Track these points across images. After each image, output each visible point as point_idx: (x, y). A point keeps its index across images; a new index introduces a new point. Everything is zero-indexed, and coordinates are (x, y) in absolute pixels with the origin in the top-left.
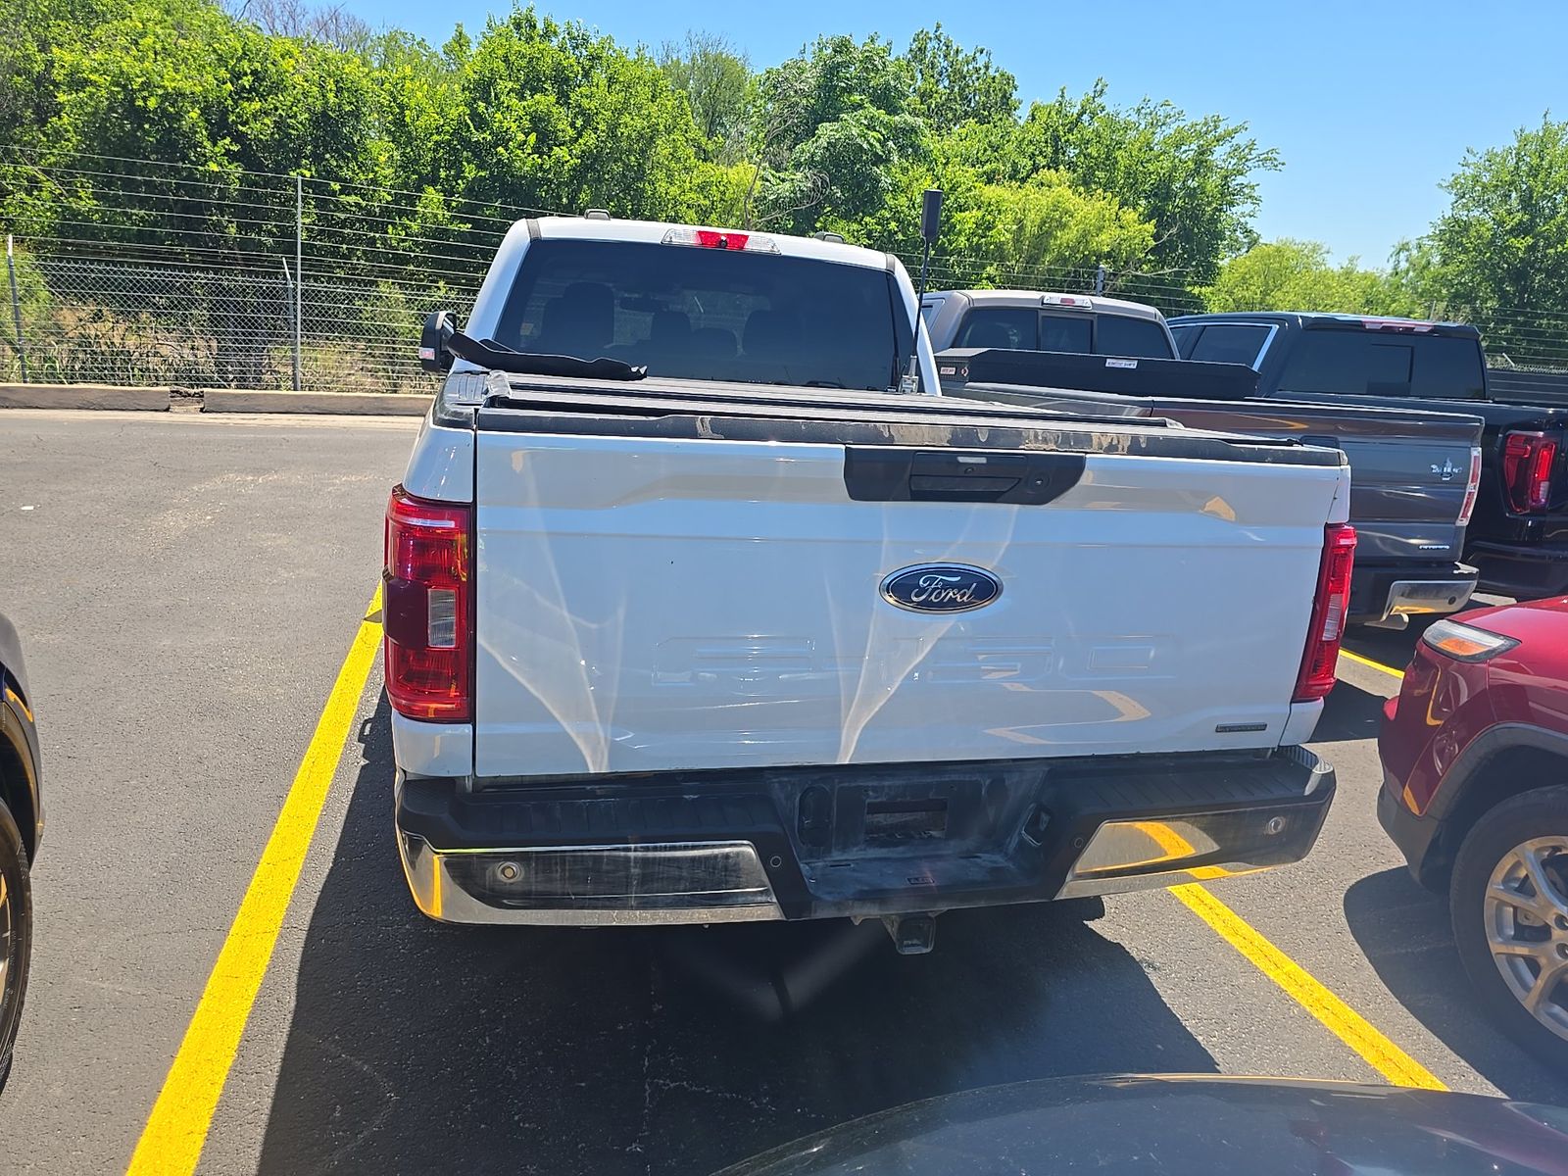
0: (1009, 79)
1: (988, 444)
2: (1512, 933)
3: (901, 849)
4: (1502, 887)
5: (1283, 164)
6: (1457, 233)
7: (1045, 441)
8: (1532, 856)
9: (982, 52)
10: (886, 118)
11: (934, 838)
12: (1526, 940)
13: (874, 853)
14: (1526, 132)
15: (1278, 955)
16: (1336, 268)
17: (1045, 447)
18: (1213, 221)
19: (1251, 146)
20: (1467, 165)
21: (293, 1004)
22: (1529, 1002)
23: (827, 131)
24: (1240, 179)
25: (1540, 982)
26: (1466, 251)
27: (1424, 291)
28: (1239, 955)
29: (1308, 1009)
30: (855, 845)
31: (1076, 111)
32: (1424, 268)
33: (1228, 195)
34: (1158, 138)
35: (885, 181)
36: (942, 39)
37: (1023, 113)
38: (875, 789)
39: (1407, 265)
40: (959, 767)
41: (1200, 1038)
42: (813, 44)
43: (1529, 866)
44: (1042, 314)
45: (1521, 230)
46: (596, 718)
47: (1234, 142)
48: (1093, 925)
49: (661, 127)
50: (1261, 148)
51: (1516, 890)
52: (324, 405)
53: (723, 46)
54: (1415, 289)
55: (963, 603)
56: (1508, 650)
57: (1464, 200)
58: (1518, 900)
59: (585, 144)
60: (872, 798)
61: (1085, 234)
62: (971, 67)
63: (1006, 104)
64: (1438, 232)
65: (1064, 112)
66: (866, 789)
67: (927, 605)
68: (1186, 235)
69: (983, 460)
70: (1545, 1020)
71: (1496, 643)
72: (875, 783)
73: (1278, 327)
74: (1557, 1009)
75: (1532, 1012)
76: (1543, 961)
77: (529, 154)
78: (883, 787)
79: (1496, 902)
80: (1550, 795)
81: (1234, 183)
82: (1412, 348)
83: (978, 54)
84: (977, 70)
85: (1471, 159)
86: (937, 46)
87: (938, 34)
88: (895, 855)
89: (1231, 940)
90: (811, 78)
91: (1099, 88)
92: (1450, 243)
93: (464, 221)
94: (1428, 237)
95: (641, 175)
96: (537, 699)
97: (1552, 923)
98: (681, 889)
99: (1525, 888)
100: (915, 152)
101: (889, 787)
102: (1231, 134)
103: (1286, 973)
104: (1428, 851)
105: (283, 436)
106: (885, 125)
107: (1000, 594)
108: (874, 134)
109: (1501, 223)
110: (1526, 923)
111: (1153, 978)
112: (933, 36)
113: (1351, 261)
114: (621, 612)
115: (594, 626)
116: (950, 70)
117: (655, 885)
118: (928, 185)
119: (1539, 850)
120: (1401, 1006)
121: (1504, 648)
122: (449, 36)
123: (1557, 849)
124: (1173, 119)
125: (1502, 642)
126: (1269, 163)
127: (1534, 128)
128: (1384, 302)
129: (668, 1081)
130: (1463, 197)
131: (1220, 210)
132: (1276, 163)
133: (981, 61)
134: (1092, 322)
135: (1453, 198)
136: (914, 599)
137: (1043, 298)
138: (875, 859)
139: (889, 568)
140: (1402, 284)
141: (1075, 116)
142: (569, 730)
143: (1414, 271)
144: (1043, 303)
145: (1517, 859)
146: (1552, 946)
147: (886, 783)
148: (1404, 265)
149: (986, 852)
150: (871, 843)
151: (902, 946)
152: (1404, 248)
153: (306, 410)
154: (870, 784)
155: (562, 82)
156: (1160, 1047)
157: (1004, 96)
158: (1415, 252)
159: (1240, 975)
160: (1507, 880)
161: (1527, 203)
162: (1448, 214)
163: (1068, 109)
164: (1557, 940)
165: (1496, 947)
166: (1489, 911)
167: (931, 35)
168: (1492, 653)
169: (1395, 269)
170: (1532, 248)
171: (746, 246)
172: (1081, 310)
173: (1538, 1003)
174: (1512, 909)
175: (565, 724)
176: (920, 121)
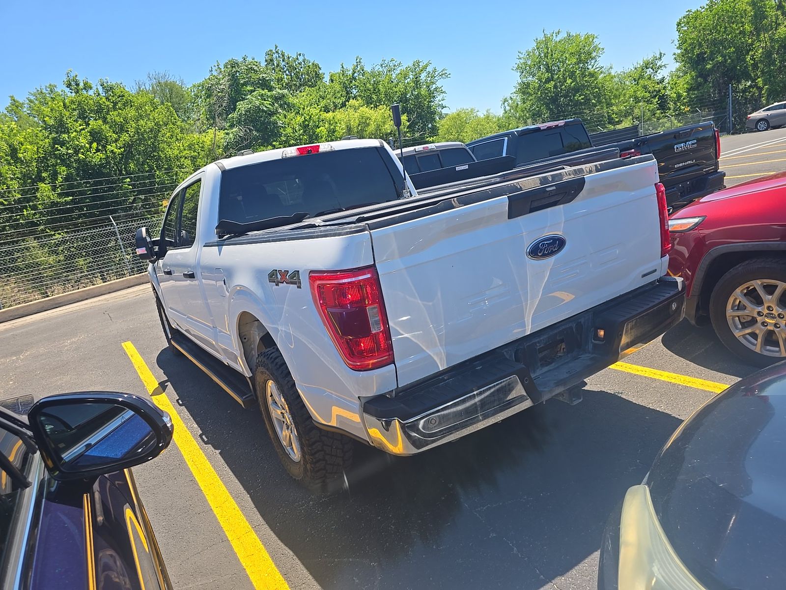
0: (316, 66)
1: (553, 181)
2: (741, 327)
3: (553, 364)
4: (732, 311)
5: (450, 74)
6: (525, 88)
7: (570, 175)
8: (740, 294)
9: (300, 55)
10: (269, 94)
11: (561, 356)
12: (747, 327)
13: (545, 369)
14: (539, 39)
15: (658, 372)
16: (482, 116)
17: (570, 177)
18: (429, 107)
19: (435, 70)
20: (520, 59)
21: (291, 553)
22: (757, 349)
23: (242, 106)
24: (434, 86)
25: (759, 340)
26: (531, 95)
27: (520, 117)
28: (646, 377)
29: (684, 385)
30: (537, 369)
31: (350, 73)
32: (517, 107)
33: (431, 95)
34: (394, 76)
35: (280, 123)
36: (279, 52)
37: (327, 79)
38: (538, 342)
39: (509, 108)
40: (561, 324)
41: (658, 409)
42: (214, 66)
43: (740, 298)
44: (417, 156)
45: (548, 81)
46: (439, 344)
47: (427, 70)
48: (586, 388)
49: (161, 123)
50: (439, 70)
51: (737, 310)
52: (21, 312)
53: (167, 76)
54: (515, 117)
55: (556, 251)
56: (703, 221)
57: (524, 74)
58: (740, 313)
59: (124, 140)
60: (538, 346)
61: (378, 126)
62: (297, 63)
63: (318, 76)
64: (518, 90)
65: (345, 74)
66: (535, 343)
67: (544, 256)
68: (419, 116)
69: (554, 188)
70: (766, 353)
71: (696, 220)
72: (538, 340)
73: (507, 138)
74: (768, 348)
75: (760, 352)
76: (757, 332)
77: (95, 153)
78: (541, 340)
79: (731, 317)
80: (740, 268)
81: (432, 88)
82: (560, 133)
83: (298, 56)
84: (300, 64)
85: (521, 56)
86: (278, 56)
87: (277, 50)
88: (552, 368)
89: (637, 373)
90: (225, 83)
91: (358, 60)
92: (524, 93)
93: (67, 195)
94: (514, 93)
95: (155, 148)
96: (416, 343)
97: (756, 315)
98: (496, 405)
99: (741, 307)
100: (288, 106)
101: (543, 339)
102: (425, 68)
103: (665, 376)
104: (696, 311)
105: (11, 334)
106: (271, 97)
107: (565, 245)
108: (266, 102)
109: (540, 80)
110: (745, 321)
111: (623, 396)
112: (275, 52)
113: (487, 111)
114: (439, 294)
115: (431, 304)
116: (287, 66)
117: (486, 407)
118: (299, 119)
119: (742, 291)
120: (712, 371)
121: (701, 221)
122: (8, 103)
123: (748, 287)
124: (398, 67)
125: (699, 219)
126: (444, 76)
127: (541, 37)
128: (505, 126)
129: (482, 508)
130: (523, 73)
131: (431, 102)
132: (447, 75)
133: (301, 59)
134: (438, 154)
135: (519, 74)
136: (540, 255)
137: (415, 149)
138: (546, 372)
139: (528, 243)
140: (510, 117)
141: (351, 75)
142: (430, 353)
143: (513, 109)
144: (416, 152)
145: (735, 297)
146: (759, 324)
147: (542, 338)
148: (508, 108)
149: (581, 355)
150: (543, 366)
151: (572, 403)
152: (505, 101)
153: (11, 318)
154: (536, 341)
155: (100, 111)
156: (647, 418)
157: (316, 74)
158: (510, 101)
159: (652, 383)
160: (732, 308)
161: (548, 70)
162: (520, 81)
163: (347, 73)
164: (760, 321)
165: (737, 334)
166: (730, 322)
167: (274, 51)
168: (697, 225)
169: (505, 110)
170: (555, 87)
171: (320, 150)
172: (432, 151)
173: (761, 348)
174: (737, 318)
175: (428, 351)
176: (286, 91)
